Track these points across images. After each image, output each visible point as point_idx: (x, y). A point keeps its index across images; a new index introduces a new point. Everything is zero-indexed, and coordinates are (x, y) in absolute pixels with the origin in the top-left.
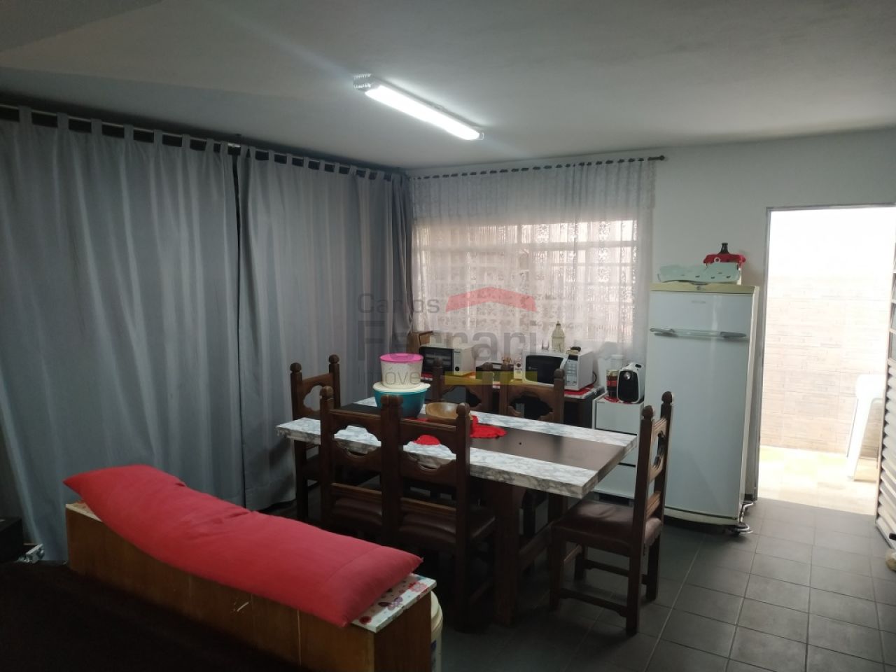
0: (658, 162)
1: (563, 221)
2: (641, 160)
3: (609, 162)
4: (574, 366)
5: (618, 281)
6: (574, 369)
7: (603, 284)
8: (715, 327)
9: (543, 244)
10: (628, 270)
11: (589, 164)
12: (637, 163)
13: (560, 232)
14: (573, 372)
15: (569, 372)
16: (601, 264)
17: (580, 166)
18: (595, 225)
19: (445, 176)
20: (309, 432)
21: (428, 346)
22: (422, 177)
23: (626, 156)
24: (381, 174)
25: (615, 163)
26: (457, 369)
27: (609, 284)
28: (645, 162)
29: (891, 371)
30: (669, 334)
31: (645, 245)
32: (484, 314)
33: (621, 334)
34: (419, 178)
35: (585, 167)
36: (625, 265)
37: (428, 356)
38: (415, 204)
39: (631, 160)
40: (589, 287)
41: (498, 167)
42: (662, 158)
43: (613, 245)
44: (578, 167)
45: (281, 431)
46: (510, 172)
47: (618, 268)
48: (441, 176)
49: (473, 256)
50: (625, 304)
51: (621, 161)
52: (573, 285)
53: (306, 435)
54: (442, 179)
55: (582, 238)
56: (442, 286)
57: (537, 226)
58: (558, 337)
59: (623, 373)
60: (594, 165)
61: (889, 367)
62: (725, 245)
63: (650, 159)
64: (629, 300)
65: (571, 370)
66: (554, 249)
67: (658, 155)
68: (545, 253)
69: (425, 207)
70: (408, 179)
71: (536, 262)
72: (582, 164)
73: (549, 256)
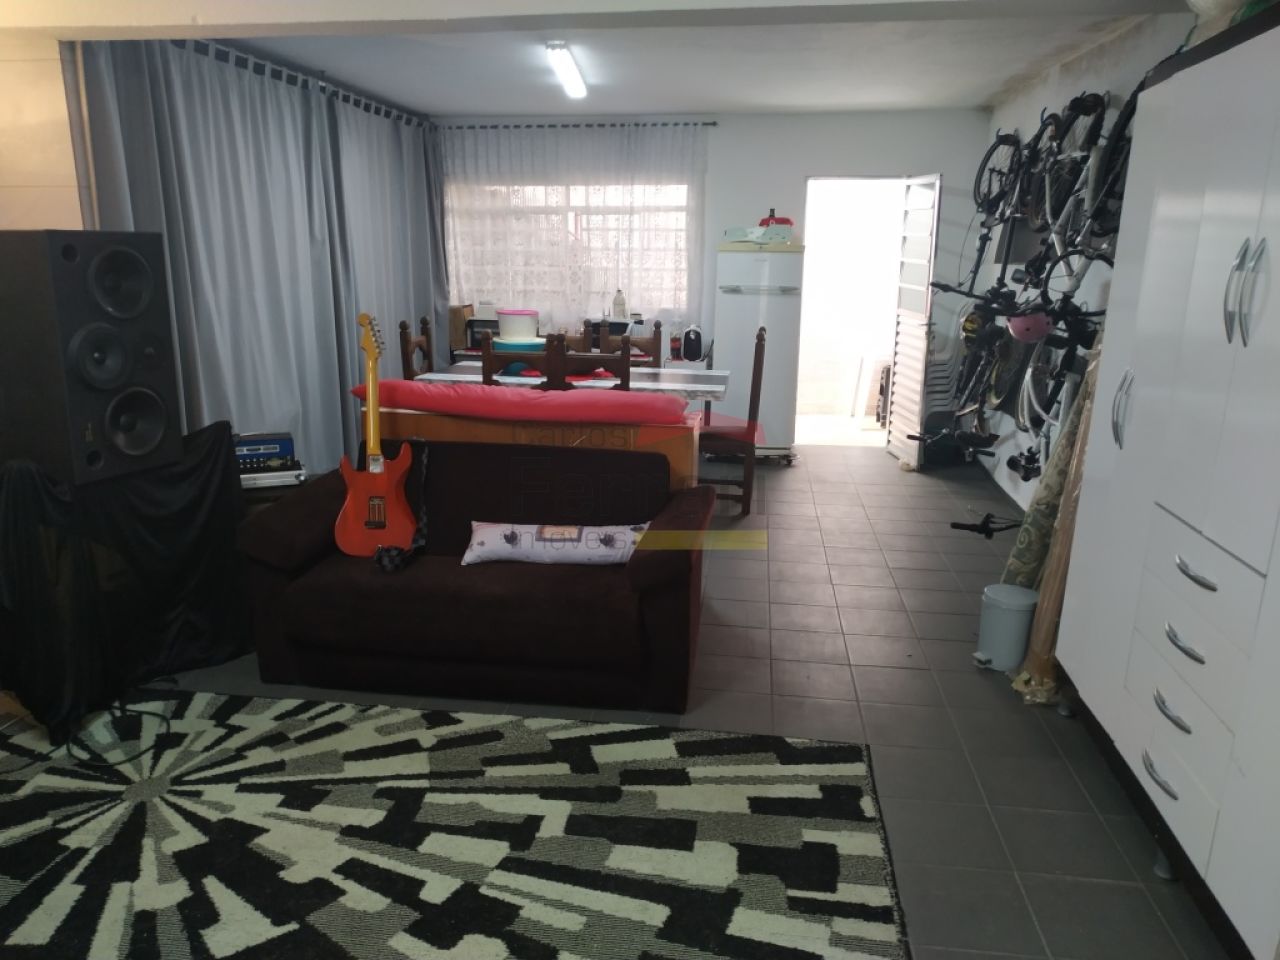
0: (710, 128)
1: (618, 184)
2: (695, 124)
3: (664, 125)
5: (673, 246)
7: (659, 249)
8: (765, 283)
9: (598, 207)
10: (683, 235)
11: (645, 125)
12: (691, 127)
13: (613, 194)
16: (656, 230)
18: (651, 189)
19: (482, 127)
21: (475, 318)
22: (454, 127)
23: (682, 120)
24: (415, 120)
25: (670, 126)
27: (665, 250)
28: (699, 127)
29: (900, 319)
30: (735, 290)
31: (699, 212)
32: (532, 283)
33: (676, 300)
34: (450, 128)
35: (640, 127)
36: (681, 230)
37: (476, 330)
38: (446, 157)
39: (686, 124)
40: (646, 253)
41: (545, 122)
42: (714, 124)
43: (668, 209)
44: (633, 128)
46: (559, 128)
47: (673, 234)
48: (477, 127)
49: (518, 219)
50: (681, 270)
51: (676, 124)
52: (630, 250)
54: (478, 130)
55: (638, 204)
56: (482, 252)
57: (591, 188)
58: (619, 302)
59: (688, 334)
60: (649, 126)
61: (898, 316)
62: (772, 211)
63: (705, 124)
64: (684, 265)
66: (609, 213)
67: (711, 121)
68: (600, 217)
69: (458, 162)
70: (436, 128)
71: (591, 226)
72: (637, 125)
73: (604, 220)
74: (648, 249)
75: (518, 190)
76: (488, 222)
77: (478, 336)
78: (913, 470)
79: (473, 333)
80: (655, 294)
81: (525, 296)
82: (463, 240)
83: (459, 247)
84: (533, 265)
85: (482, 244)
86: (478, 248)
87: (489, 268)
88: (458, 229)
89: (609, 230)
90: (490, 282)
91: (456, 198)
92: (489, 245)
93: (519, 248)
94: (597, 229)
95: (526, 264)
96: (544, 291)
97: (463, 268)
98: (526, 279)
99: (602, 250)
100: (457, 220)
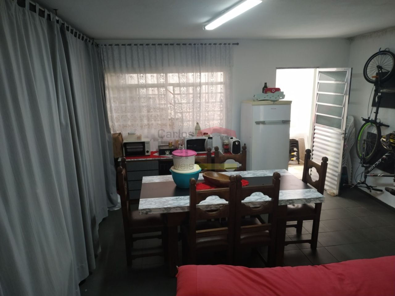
0: (236, 46)
2: (229, 44)
3: (215, 44)
4: (211, 142)
5: (220, 100)
6: (211, 143)
7: (213, 102)
11: (205, 44)
12: (227, 45)
14: (211, 145)
15: (209, 145)
17: (201, 45)
18: (209, 74)
20: (166, 207)
21: (127, 141)
23: (223, 42)
24: (91, 41)
25: (218, 45)
26: (148, 152)
27: (215, 102)
28: (231, 45)
30: (263, 123)
31: (230, 85)
32: (152, 121)
35: (203, 46)
37: (128, 147)
39: (225, 44)
42: (238, 44)
43: (217, 84)
44: (200, 45)
45: (143, 211)
47: (219, 95)
51: (220, 44)
53: (164, 209)
55: (203, 80)
56: (125, 107)
59: (234, 142)
60: (208, 45)
62: (266, 84)
63: (233, 44)
65: (210, 144)
66: (190, 86)
67: (236, 42)
68: (185, 88)
69: (111, 62)
70: (97, 45)
71: (181, 93)
72: (202, 44)
73: (187, 90)
74: (208, 102)
75: (143, 76)
76: (128, 92)
77: (128, 150)
78: (337, 196)
79: (126, 149)
80: (211, 123)
81: (149, 127)
82: (114, 101)
83: (113, 105)
84: (152, 112)
85: (125, 103)
86: (123, 105)
87: (129, 114)
88: (111, 96)
89: (189, 94)
90: (129, 121)
91: (110, 80)
92: (129, 104)
93: (144, 104)
94: (184, 94)
95: (148, 111)
96: (158, 124)
97: (115, 115)
98: (149, 120)
99: (187, 103)
100: (111, 92)
